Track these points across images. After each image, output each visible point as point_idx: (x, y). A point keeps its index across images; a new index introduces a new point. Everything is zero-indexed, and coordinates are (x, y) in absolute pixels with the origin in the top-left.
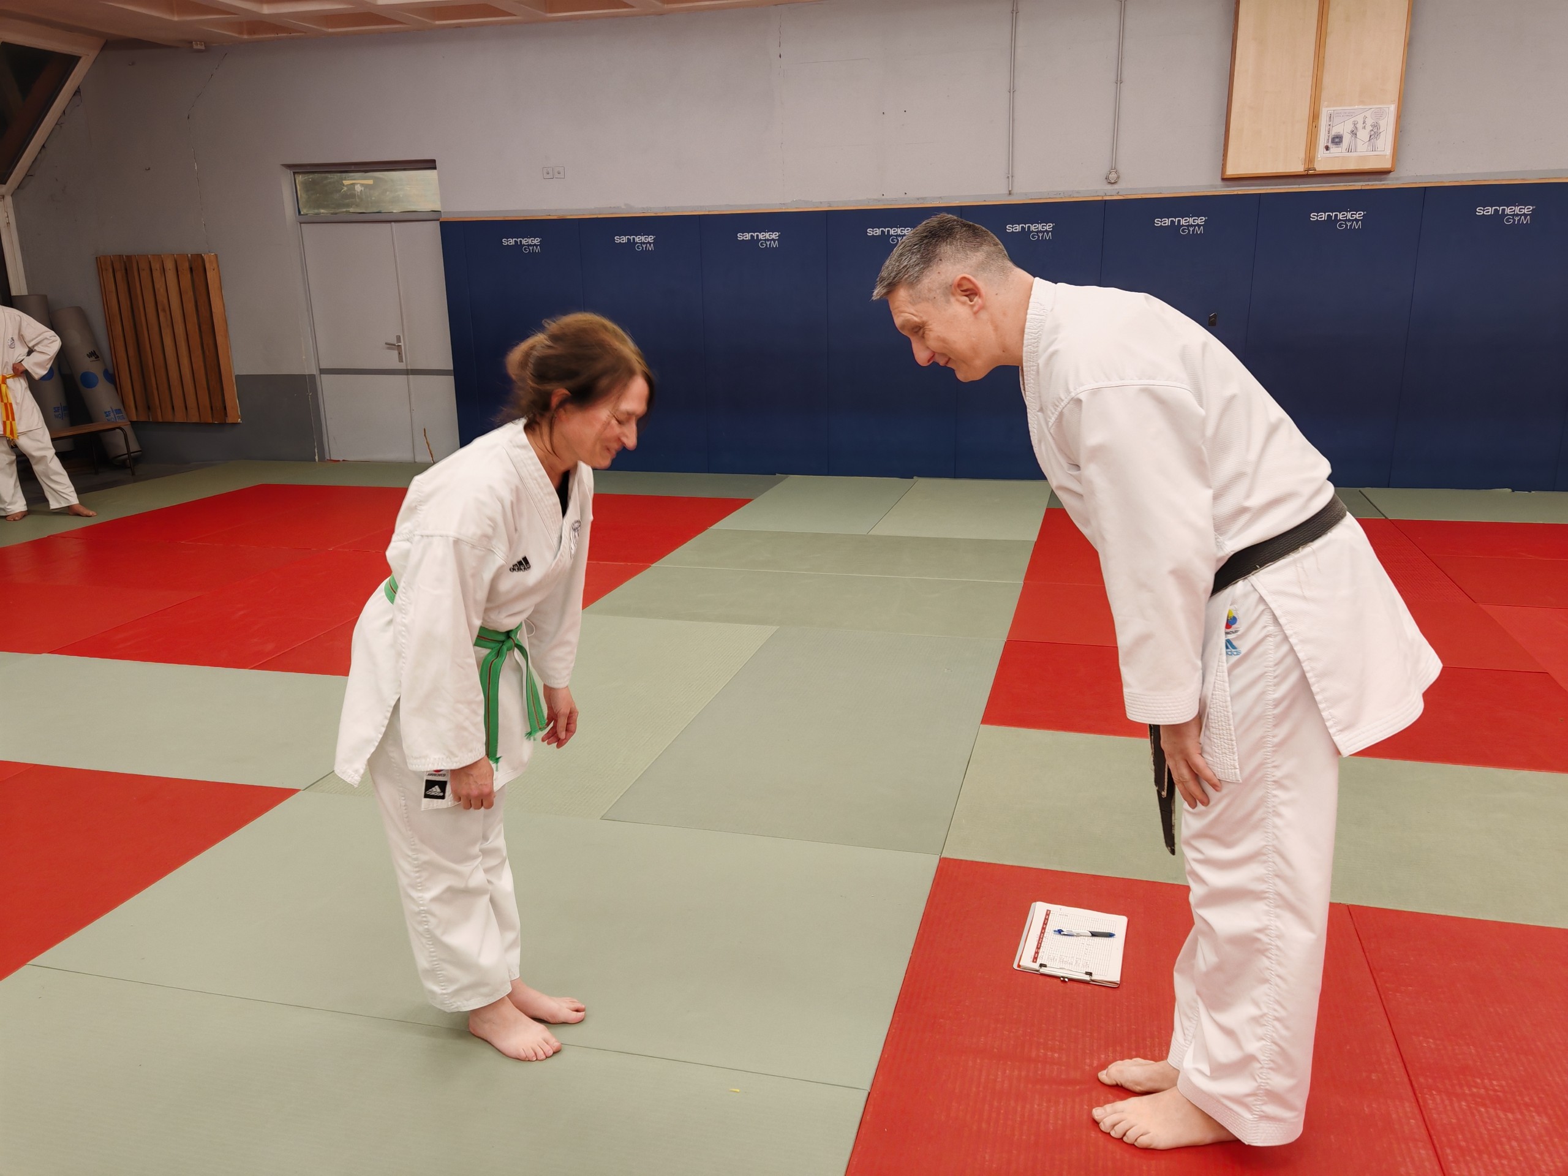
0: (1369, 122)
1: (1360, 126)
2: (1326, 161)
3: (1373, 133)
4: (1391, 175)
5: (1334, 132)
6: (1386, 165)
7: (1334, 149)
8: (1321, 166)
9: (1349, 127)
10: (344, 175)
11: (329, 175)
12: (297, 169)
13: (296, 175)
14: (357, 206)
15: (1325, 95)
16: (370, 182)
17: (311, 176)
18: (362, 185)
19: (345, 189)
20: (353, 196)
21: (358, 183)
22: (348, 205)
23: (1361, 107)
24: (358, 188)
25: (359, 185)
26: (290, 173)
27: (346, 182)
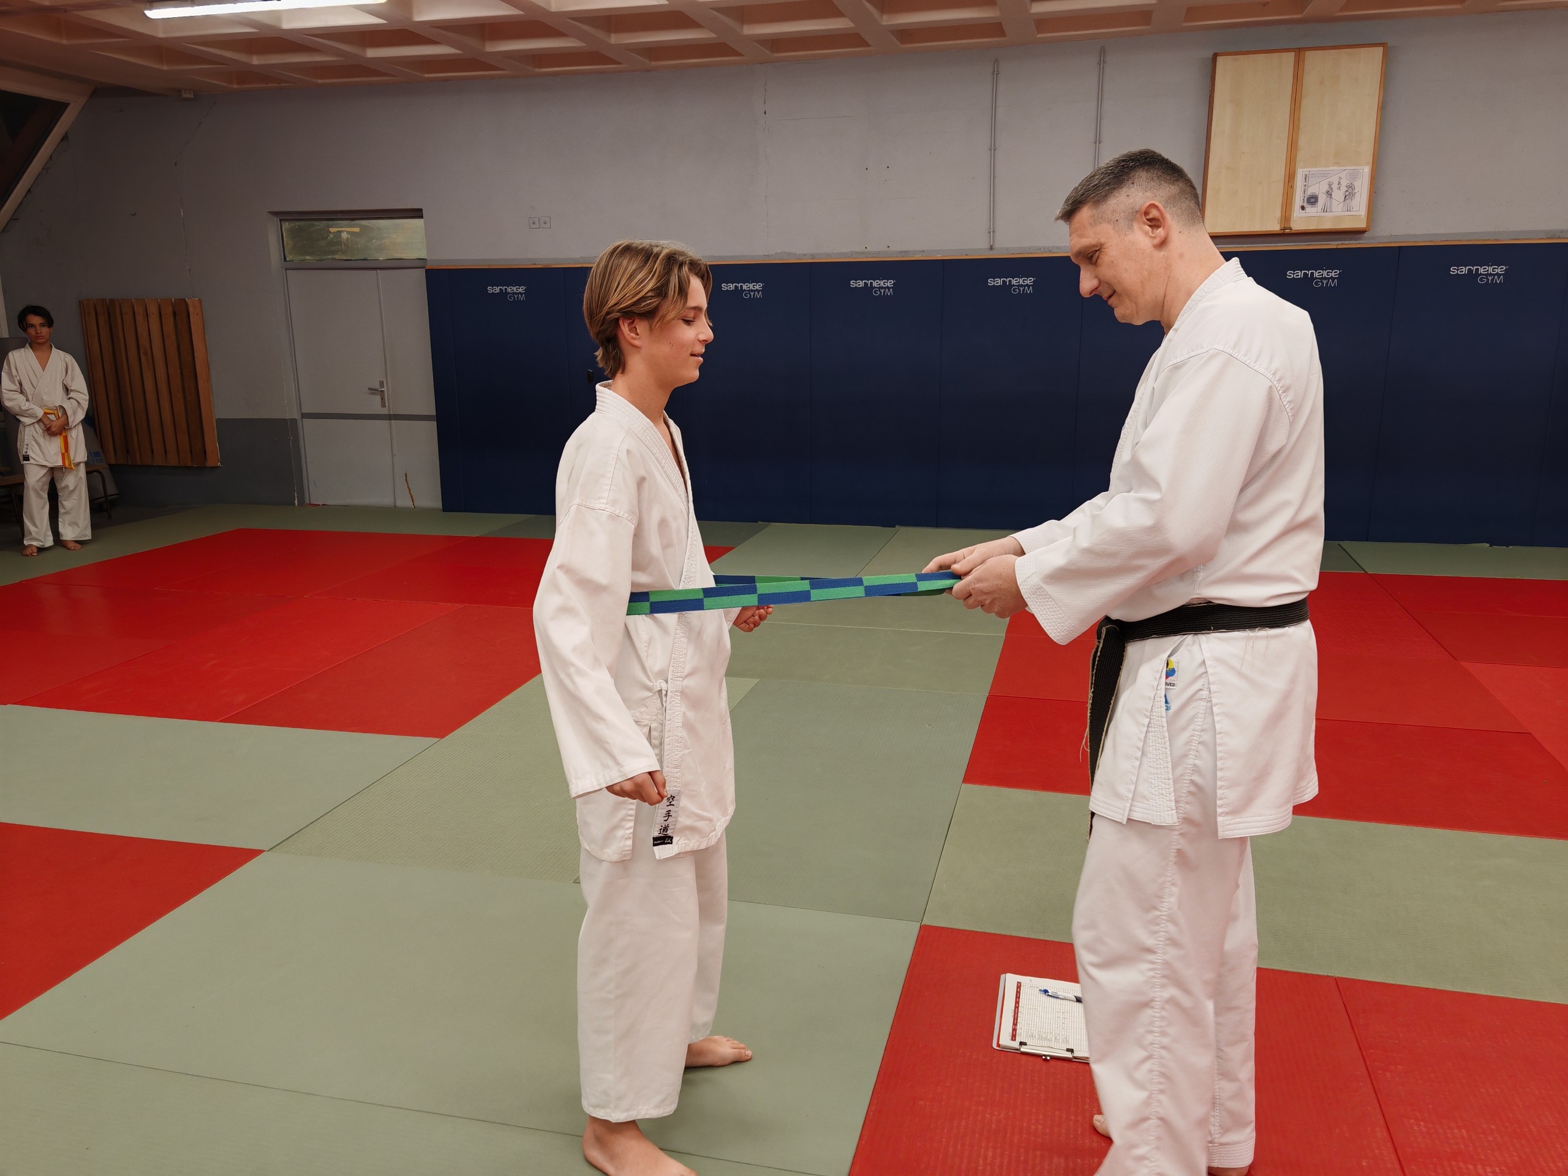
0: (1344, 183)
1: (1335, 187)
2: (1302, 220)
3: (1347, 193)
4: (1366, 235)
5: (1310, 191)
6: (1361, 224)
7: (1310, 210)
8: (1297, 225)
9: (1325, 188)
10: (330, 223)
11: (316, 223)
12: (283, 216)
13: (283, 223)
14: (344, 252)
15: (1301, 155)
16: (357, 230)
17: (298, 223)
18: (348, 233)
19: (332, 236)
20: (340, 243)
21: (345, 231)
22: (334, 253)
23: (1335, 168)
24: (344, 236)
25: (345, 233)
26: (276, 220)
27: (332, 230)
